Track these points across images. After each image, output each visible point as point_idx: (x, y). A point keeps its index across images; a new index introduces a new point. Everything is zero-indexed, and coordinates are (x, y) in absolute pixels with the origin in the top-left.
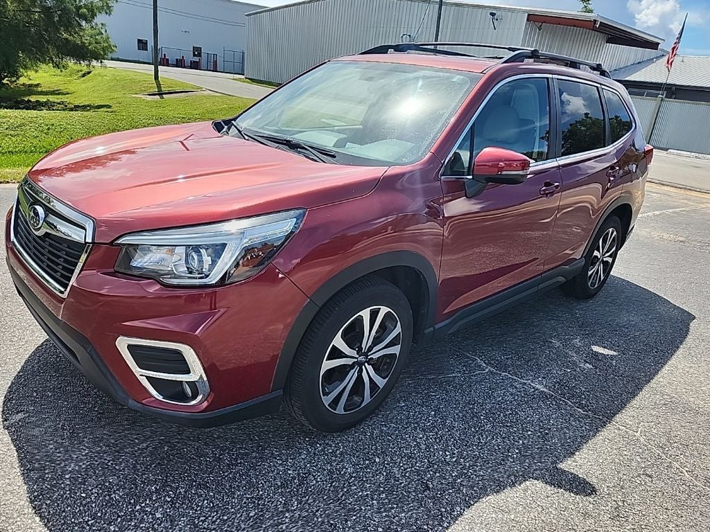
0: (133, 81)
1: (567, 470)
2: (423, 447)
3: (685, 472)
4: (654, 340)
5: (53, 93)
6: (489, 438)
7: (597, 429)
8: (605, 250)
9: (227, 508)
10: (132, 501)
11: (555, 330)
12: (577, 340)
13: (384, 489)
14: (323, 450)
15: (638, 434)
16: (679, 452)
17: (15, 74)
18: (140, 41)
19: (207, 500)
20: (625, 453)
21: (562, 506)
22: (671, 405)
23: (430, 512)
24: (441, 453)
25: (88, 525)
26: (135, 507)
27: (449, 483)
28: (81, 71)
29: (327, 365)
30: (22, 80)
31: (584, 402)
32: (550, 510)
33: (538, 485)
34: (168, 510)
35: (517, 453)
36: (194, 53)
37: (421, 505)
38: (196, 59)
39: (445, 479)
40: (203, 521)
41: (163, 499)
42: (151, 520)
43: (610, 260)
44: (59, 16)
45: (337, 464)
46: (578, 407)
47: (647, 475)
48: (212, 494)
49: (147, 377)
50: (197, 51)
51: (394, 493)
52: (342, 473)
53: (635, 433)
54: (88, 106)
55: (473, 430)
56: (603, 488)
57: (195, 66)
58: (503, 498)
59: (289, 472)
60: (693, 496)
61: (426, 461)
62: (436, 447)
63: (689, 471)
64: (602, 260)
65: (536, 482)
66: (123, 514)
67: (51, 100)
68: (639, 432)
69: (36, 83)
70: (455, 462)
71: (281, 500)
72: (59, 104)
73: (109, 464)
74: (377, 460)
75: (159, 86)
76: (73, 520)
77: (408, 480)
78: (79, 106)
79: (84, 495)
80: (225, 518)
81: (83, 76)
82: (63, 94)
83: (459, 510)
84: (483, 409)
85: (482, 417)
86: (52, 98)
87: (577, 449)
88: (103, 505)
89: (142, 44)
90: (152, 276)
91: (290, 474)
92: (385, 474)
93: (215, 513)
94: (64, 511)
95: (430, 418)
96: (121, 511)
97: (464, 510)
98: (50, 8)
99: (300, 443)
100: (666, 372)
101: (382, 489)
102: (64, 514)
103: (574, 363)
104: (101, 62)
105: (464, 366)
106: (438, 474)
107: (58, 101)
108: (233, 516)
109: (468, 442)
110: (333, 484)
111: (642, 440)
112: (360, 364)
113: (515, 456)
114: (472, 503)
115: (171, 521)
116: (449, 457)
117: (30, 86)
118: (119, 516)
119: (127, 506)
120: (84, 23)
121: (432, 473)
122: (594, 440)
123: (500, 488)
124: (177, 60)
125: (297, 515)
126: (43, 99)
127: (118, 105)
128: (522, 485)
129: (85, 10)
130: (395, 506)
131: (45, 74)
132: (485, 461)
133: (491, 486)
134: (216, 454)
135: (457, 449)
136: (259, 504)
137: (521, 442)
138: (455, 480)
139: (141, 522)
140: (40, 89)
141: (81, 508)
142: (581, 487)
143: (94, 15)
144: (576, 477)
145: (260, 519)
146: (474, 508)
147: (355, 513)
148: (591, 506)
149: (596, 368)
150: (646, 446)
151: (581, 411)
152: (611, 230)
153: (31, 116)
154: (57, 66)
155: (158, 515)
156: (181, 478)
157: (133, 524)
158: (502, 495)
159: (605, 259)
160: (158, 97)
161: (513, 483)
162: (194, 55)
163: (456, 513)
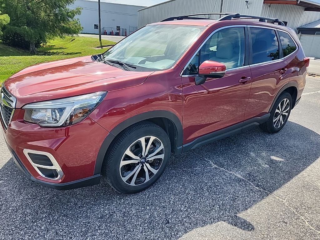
0: (91, 42)
1: (241, 217)
2: (172, 202)
3: (306, 221)
4: (305, 154)
5: (60, 48)
6: (206, 200)
7: (263, 197)
8: (283, 109)
9: (73, 226)
10: (34, 221)
11: (253, 148)
12: (264, 153)
13: (147, 222)
14: (124, 202)
15: (285, 201)
16: (305, 211)
17: (45, 41)
18: (95, 25)
19: (66, 222)
20: (275, 210)
21: (234, 235)
22: (306, 187)
23: (166, 234)
24: (180, 206)
25: (12, 231)
26: (34, 224)
27: (180, 221)
28: (71, 39)
29: (123, 163)
30: (48, 44)
31: (259, 184)
32: (227, 237)
33: (224, 224)
34: (47, 226)
35: (218, 208)
36: (117, 29)
37: (163, 231)
38: (118, 31)
39: (178, 218)
40: (61, 232)
41: (47, 220)
42: (39, 230)
43: (287, 114)
44: (61, 17)
45: (129, 209)
46: (256, 186)
47: (284, 222)
48: (68, 220)
49: (37, 167)
50: (118, 28)
51: (152, 224)
52: (130, 213)
53: (283, 201)
54: (72, 53)
55: (199, 195)
56: (258, 228)
57: (117, 34)
58: (204, 229)
59: (106, 211)
60: (307, 235)
61: (171, 209)
62: (178, 203)
63: (309, 221)
64: (282, 114)
65: (224, 222)
66: (28, 226)
67: (58, 51)
68: (285, 200)
69: (54, 45)
70: (186, 210)
71: (98, 224)
72: (61, 53)
73: (29, 204)
74: (148, 208)
75: (101, 44)
76: (7, 228)
77: (160, 218)
78: (69, 53)
79: (15, 217)
80: (71, 231)
81: (72, 41)
82: (63, 49)
83: (180, 234)
84: (206, 186)
85: (205, 189)
86: (59, 51)
87: (250, 207)
88: (21, 222)
89: (96, 26)
90: (36, 122)
91: (105, 213)
92: (150, 214)
93: (67, 228)
94: (4, 224)
95: (179, 189)
96: (28, 225)
97: (183, 234)
98: (57, 14)
99: (114, 198)
100: (308, 170)
101: (146, 222)
102: (4, 225)
103: (260, 165)
104: (77, 35)
105: (202, 165)
106: (175, 216)
107: (61, 52)
108: (75, 230)
109: (194, 201)
110: (124, 218)
111: (286, 204)
112: (142, 163)
113: (216, 209)
114: (188, 231)
115: (47, 231)
116: (183, 208)
117: (51, 46)
118: (26, 227)
119: (31, 223)
120: (70, 19)
121: (172, 215)
122: (260, 203)
123: (204, 224)
124: (110, 32)
125: (103, 232)
126: (55, 51)
127: (84, 52)
128: (216, 224)
129: (70, 13)
130: (150, 230)
131: (57, 41)
132: (200, 211)
133: (200, 223)
134: (75, 202)
135: (188, 204)
136: (87, 226)
137: (221, 202)
138: (183, 219)
139: (35, 231)
140: (55, 47)
141: (12, 223)
142: (247, 226)
143: (74, 16)
144: (245, 221)
145: (86, 233)
146: (188, 233)
147: (130, 233)
148: (250, 236)
149: (271, 167)
150: (287, 207)
151: (257, 188)
152: (285, 99)
153: (46, 58)
154: (61, 37)
155: (43, 228)
156: (57, 211)
157: (31, 231)
158: (204, 228)
159: (283, 114)
160: (100, 48)
161: (212, 223)
162: (117, 30)
163: (179, 235)
